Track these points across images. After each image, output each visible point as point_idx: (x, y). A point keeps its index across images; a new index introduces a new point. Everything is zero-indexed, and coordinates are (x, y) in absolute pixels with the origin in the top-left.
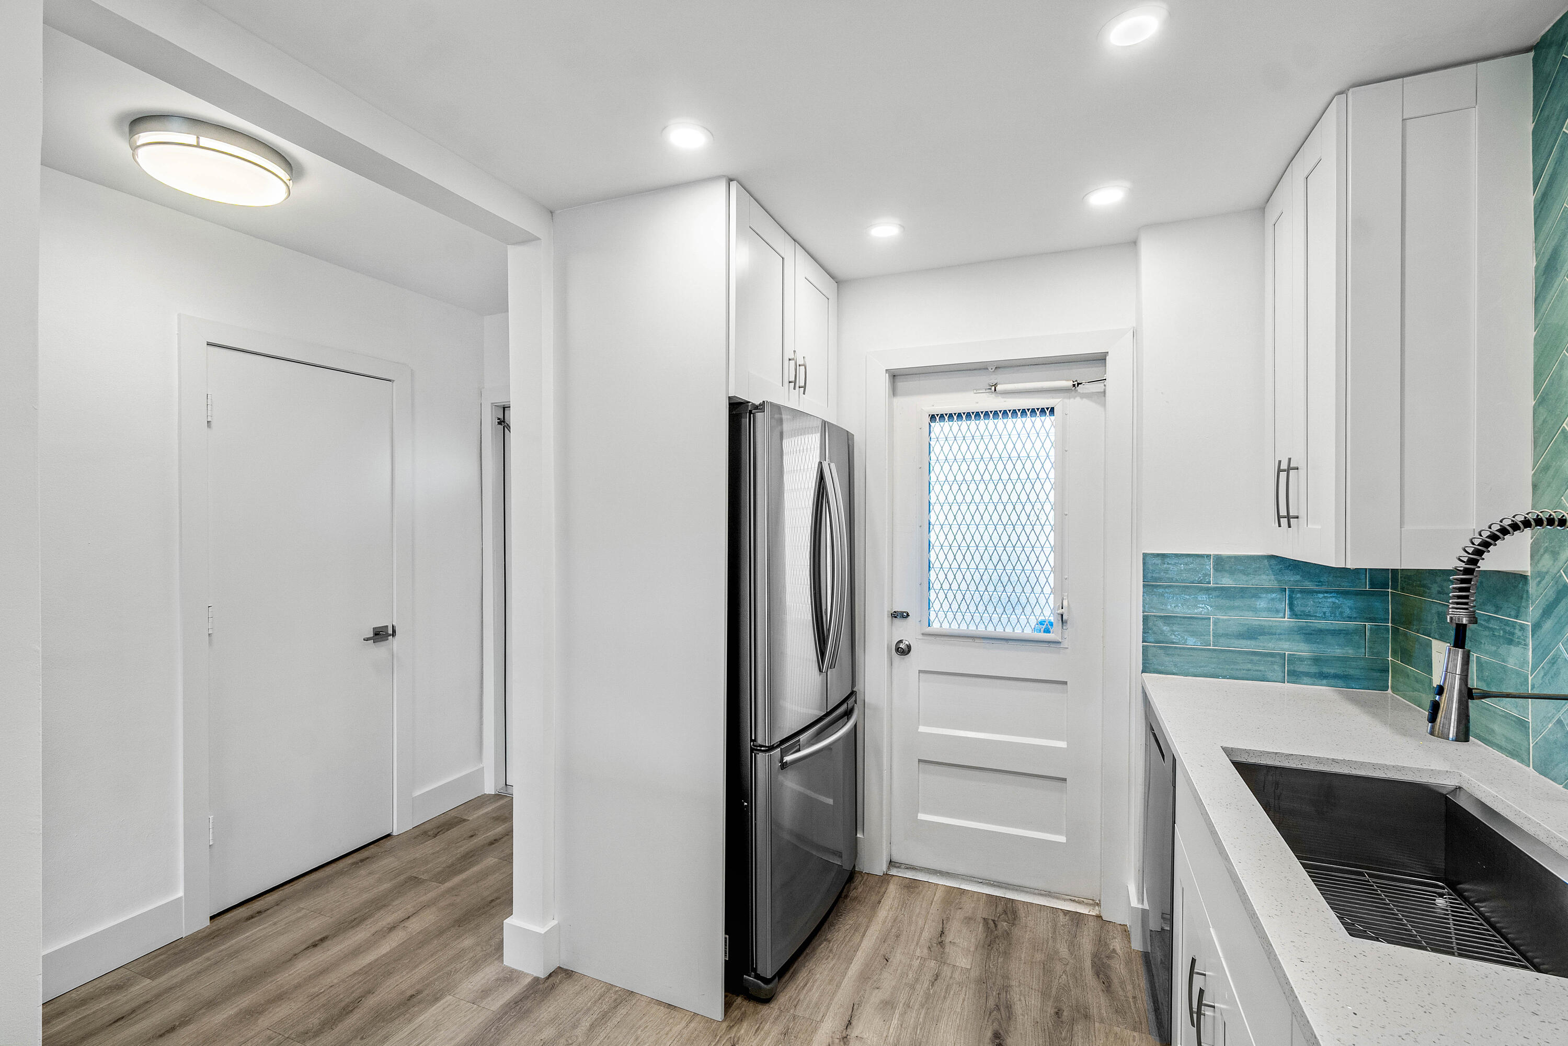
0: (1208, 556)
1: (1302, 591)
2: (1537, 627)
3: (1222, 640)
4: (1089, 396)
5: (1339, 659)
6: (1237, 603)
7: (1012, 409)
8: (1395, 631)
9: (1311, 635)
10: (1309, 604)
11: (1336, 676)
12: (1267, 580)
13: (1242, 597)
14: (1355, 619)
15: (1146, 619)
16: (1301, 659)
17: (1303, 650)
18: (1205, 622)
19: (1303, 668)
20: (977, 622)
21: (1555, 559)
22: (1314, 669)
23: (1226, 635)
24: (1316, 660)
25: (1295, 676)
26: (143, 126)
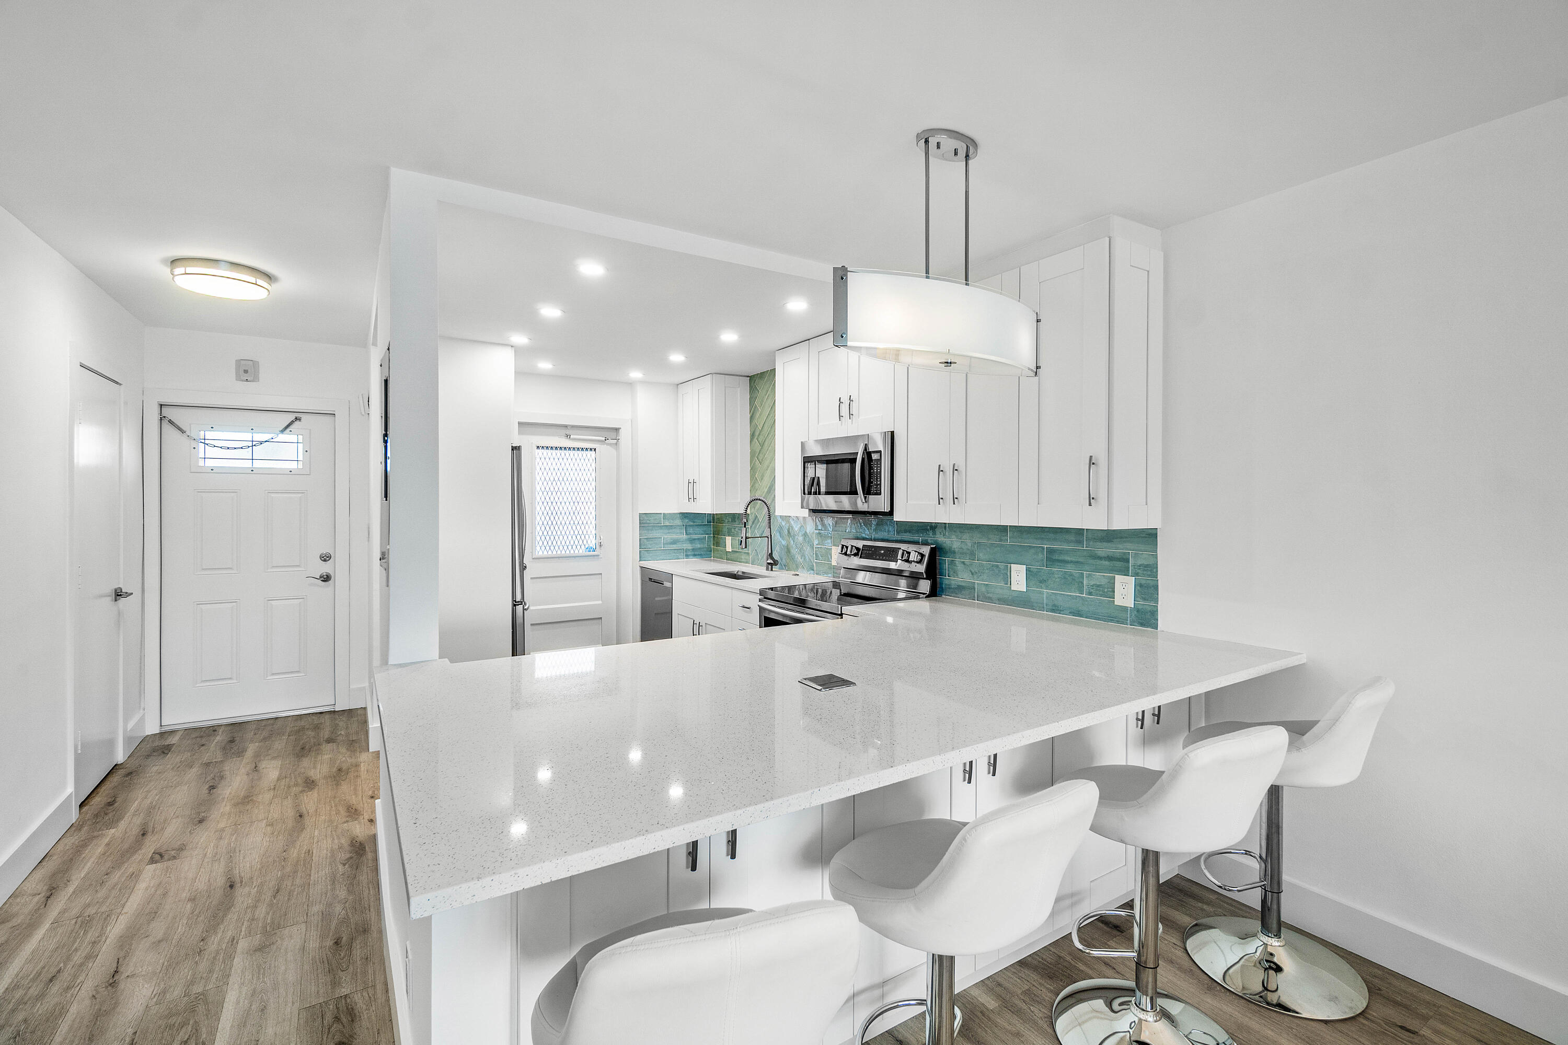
0: (661, 513)
1: (689, 525)
2: (751, 527)
3: (666, 546)
4: (610, 444)
5: (700, 548)
6: (670, 531)
7: (577, 447)
8: (714, 537)
9: (692, 541)
10: (691, 530)
11: (698, 555)
12: (678, 522)
13: (672, 529)
14: (702, 534)
15: (640, 539)
16: (689, 550)
17: (688, 546)
18: (659, 539)
19: (689, 553)
20: (561, 550)
21: (754, 509)
22: (693, 553)
23: (667, 544)
24: (693, 550)
25: (687, 556)
26: (177, 263)
